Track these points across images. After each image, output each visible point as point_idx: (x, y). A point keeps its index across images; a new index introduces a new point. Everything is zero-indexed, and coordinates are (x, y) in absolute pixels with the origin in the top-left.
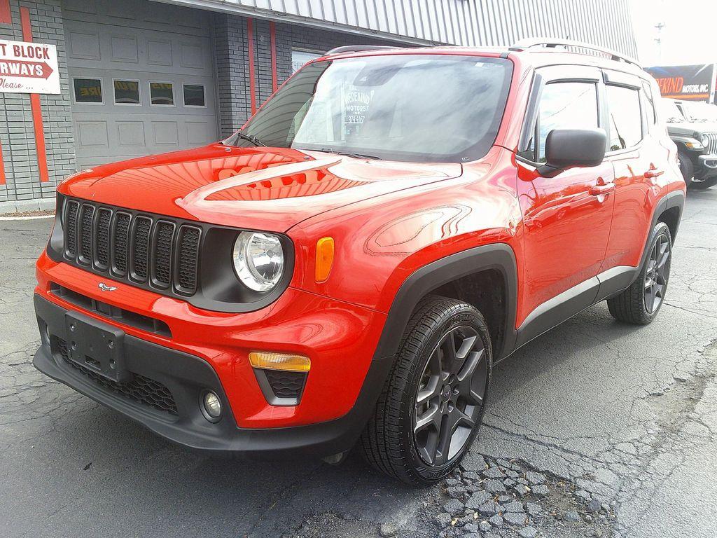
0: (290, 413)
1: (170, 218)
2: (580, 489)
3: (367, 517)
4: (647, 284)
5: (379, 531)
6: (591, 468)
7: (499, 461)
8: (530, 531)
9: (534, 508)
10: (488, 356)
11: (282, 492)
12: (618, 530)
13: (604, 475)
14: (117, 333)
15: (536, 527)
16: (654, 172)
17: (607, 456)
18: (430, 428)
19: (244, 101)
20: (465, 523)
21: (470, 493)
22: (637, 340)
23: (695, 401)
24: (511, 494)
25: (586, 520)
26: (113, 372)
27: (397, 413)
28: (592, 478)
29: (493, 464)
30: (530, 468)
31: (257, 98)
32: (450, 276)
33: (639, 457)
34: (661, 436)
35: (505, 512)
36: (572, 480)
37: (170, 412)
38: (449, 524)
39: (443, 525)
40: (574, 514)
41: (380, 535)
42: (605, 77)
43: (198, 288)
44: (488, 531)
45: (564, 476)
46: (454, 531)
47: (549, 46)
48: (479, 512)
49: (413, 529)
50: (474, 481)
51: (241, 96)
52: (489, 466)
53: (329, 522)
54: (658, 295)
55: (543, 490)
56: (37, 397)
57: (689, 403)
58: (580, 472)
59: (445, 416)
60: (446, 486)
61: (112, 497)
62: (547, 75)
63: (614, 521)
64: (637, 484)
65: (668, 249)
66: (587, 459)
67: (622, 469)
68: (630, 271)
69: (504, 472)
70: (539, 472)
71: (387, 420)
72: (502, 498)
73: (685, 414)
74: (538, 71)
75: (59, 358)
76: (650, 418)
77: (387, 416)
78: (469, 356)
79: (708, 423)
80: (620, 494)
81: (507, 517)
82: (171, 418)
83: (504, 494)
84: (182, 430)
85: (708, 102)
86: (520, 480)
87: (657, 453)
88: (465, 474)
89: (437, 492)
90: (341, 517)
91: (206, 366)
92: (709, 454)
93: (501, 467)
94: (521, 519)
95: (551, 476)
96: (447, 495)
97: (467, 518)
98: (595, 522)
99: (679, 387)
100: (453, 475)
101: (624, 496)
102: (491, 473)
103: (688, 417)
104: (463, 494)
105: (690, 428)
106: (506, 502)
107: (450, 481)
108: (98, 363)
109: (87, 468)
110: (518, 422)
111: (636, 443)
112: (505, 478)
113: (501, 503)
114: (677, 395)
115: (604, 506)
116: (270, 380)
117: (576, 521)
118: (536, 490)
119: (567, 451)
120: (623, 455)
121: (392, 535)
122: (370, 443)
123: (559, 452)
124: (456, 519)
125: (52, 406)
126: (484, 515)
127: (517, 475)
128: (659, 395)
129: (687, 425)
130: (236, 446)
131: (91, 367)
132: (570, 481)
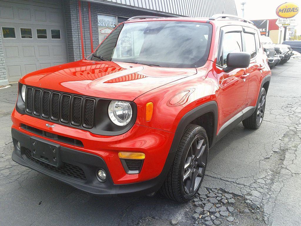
0: (136, 177)
1: (79, 95)
2: (247, 199)
3: (165, 217)
4: (258, 113)
5: (171, 223)
6: (250, 191)
7: (213, 190)
8: (231, 219)
9: (231, 209)
10: (207, 147)
11: (127, 209)
12: (265, 216)
13: (255, 193)
14: (57, 146)
15: (233, 217)
16: (262, 68)
17: (254, 185)
18: (188, 178)
19: (78, 36)
20: (205, 217)
21: (204, 204)
22: (254, 136)
23: (283, 160)
24: (220, 203)
25: (252, 212)
26: (55, 163)
27: (177, 174)
28: (251, 195)
29: (211, 191)
30: (225, 192)
31: (83, 35)
32: (197, 116)
33: (267, 185)
34: (273, 175)
35: (220, 211)
36: (243, 196)
37: (81, 178)
38: (199, 218)
39: (197, 219)
40: (247, 210)
41: (171, 224)
42: (244, 30)
43: (94, 125)
44: (215, 220)
45: (240, 195)
46: (201, 220)
47: (223, 17)
48: (210, 212)
49: (184, 221)
50: (205, 199)
51: (77, 34)
52: (209, 192)
53: (149, 221)
54: (261, 117)
55: (232, 201)
56: (9, 173)
57: (281, 161)
58: (245, 193)
59: (193, 173)
60: (194, 202)
61: (54, 216)
62: (225, 30)
63: (263, 212)
64: (268, 196)
65: (265, 98)
66: (247, 187)
67: (261, 190)
68: (252, 108)
69: (216, 194)
70: (230, 193)
71: (173, 177)
72: (217, 205)
73: (280, 166)
74: (222, 29)
75: (24, 156)
76: (267, 168)
77: (173, 175)
78: (201, 148)
79: (290, 169)
80: (263, 201)
81: (221, 213)
82: (82, 181)
83: (218, 204)
84: (88, 186)
85: (266, 36)
86: (223, 197)
87: (273, 183)
88: (201, 196)
89: (190, 204)
90: (154, 218)
91: (100, 159)
92: (293, 182)
93: (214, 192)
94: (227, 214)
95: (234, 195)
96: (195, 205)
97: (206, 215)
98: (256, 213)
99: (275, 155)
100: (196, 197)
101: (265, 201)
102: (210, 195)
103: (281, 167)
104: (201, 205)
105: (283, 171)
106: (219, 207)
107: (195, 200)
108: (47, 159)
109: (40, 204)
110: (217, 173)
111: (264, 179)
112: (217, 197)
113: (218, 207)
114: (275, 158)
115: (258, 206)
116: (127, 163)
117: (248, 213)
118: (230, 201)
119: (239, 184)
120: (260, 184)
121: (176, 224)
122: (165, 186)
123: (236, 185)
124: (201, 216)
125: (18, 177)
126: (212, 213)
127: (221, 195)
128: (268, 158)
129: (282, 170)
130: (113, 192)
131: (43, 160)
132: (242, 196)
